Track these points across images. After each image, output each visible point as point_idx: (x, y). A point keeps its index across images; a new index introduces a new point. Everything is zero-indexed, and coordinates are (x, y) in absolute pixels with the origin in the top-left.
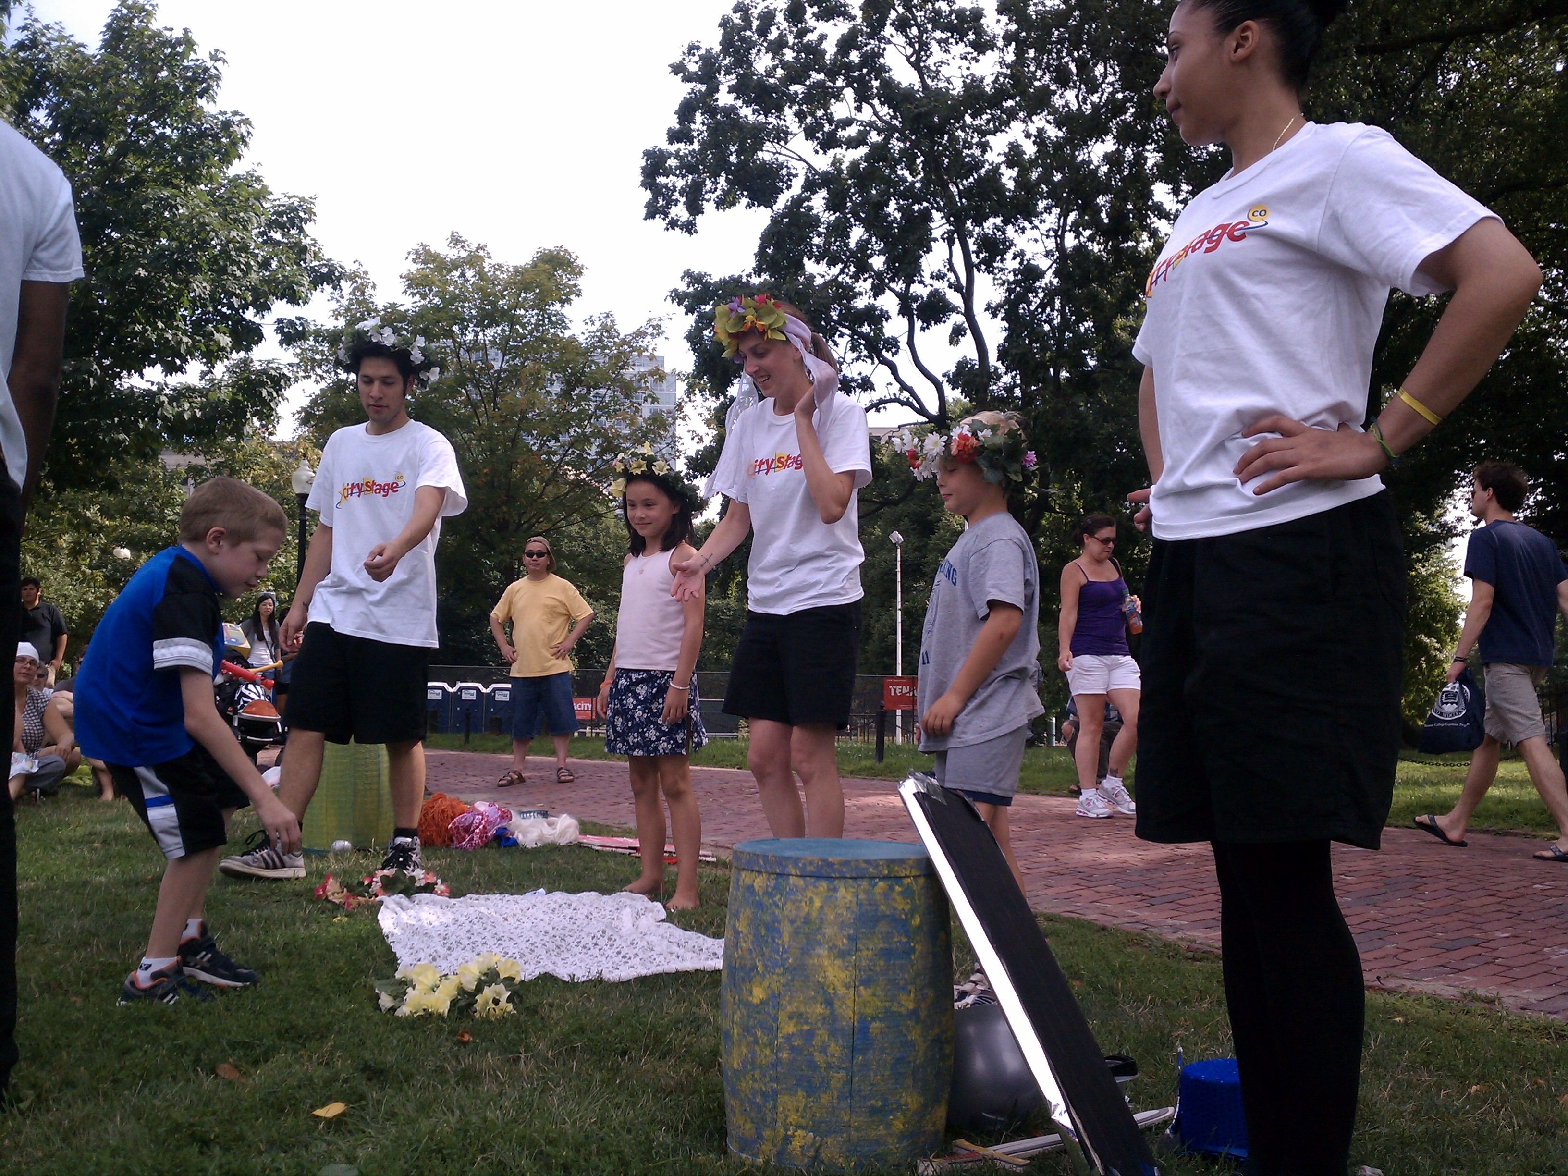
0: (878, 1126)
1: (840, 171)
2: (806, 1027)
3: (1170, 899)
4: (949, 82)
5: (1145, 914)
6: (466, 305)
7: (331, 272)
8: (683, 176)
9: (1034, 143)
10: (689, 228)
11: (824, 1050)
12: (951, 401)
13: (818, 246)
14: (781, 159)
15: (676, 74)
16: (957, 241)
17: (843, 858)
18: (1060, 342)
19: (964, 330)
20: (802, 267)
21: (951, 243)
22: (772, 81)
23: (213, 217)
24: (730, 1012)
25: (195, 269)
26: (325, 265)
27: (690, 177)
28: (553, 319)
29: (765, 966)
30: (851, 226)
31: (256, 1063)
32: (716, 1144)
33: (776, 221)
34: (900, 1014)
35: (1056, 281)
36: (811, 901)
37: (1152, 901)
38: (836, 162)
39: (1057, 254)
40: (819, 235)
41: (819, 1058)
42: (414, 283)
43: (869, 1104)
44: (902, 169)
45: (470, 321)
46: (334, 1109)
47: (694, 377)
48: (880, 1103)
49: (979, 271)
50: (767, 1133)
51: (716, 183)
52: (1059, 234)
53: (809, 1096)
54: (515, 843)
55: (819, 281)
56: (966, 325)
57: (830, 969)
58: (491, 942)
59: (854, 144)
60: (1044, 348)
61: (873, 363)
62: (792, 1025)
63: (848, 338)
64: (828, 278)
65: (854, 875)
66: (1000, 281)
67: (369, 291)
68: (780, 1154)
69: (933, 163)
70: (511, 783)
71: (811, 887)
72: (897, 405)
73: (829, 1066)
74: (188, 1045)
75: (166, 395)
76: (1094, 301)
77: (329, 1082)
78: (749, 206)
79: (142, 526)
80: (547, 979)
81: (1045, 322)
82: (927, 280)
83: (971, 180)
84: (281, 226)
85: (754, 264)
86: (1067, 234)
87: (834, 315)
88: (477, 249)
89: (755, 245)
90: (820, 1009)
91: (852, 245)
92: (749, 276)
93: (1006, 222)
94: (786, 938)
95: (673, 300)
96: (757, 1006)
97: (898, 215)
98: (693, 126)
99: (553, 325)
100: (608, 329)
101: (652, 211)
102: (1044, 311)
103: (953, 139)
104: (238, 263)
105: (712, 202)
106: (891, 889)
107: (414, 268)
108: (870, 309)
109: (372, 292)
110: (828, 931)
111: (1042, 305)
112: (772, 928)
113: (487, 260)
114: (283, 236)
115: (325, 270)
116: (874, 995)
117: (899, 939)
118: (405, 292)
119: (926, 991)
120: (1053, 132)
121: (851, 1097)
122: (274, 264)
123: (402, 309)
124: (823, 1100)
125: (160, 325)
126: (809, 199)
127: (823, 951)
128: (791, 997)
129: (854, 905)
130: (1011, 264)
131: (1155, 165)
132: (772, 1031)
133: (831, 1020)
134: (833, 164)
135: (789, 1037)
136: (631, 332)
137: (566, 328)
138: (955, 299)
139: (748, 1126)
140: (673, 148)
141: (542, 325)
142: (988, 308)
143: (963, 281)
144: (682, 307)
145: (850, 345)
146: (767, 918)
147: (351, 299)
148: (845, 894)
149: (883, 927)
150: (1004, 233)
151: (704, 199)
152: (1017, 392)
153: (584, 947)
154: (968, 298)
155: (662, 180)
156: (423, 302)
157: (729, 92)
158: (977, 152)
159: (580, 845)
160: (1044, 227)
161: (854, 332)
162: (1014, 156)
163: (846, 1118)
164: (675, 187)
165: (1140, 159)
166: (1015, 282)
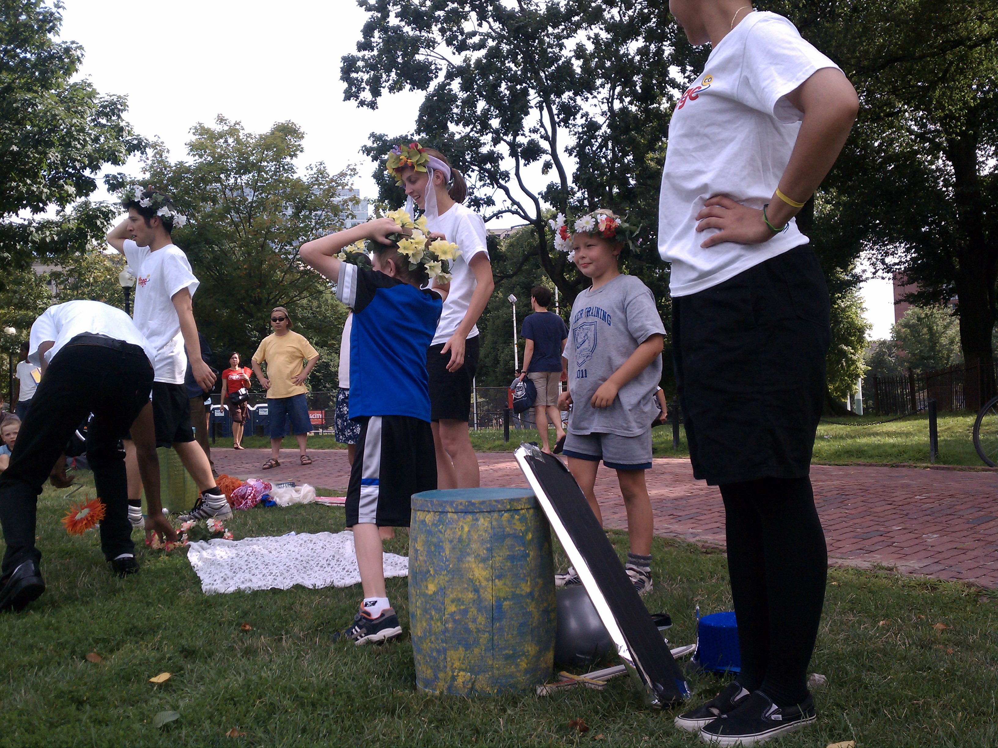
0: (511, 666)
1: (469, 65)
2: (462, 607)
3: (691, 517)
4: (537, 6)
5: (675, 527)
6: (229, 160)
7: (140, 143)
8: (368, 72)
9: (593, 43)
10: (373, 105)
11: (474, 621)
12: (544, 210)
13: (457, 114)
14: (431, 59)
15: (361, 6)
16: (545, 108)
17: (481, 500)
18: (612, 169)
19: (551, 165)
20: (447, 128)
21: (541, 109)
22: (423, 9)
23: (60, 110)
24: (414, 601)
25: (51, 145)
26: (136, 139)
27: (372, 72)
28: (286, 167)
29: (435, 571)
30: (477, 101)
31: (112, 651)
32: (409, 684)
33: (428, 99)
34: (521, 595)
35: (608, 131)
36: (462, 528)
37: (680, 519)
38: (466, 60)
39: (609, 114)
40: (457, 107)
41: (471, 626)
42: (195, 148)
43: (504, 653)
44: (509, 62)
45: (231, 171)
46: (163, 677)
47: (379, 201)
48: (511, 652)
49: (559, 126)
50: (441, 675)
51: (389, 76)
52: (610, 101)
53: (466, 650)
54: (275, 504)
55: (457, 137)
56: (552, 161)
57: (476, 570)
58: (262, 567)
59: (477, 48)
60: (602, 174)
61: (493, 187)
62: (454, 606)
63: (476, 173)
64: (463, 134)
65: (489, 510)
66: (573, 133)
67: (165, 154)
68: (449, 688)
69: (528, 58)
70: (271, 467)
71: (462, 519)
72: (510, 214)
73: (478, 631)
74: (67, 642)
75: (34, 227)
76: (632, 142)
77: (159, 660)
78: (411, 90)
79: (22, 312)
80: (298, 587)
81: (603, 157)
82: (527, 133)
83: (553, 68)
84: (106, 115)
85: (414, 127)
86: (615, 101)
87: (468, 158)
88: (235, 124)
89: (416, 115)
90: (471, 595)
91: (479, 113)
92: (412, 135)
93: (576, 94)
94: (447, 552)
95: (363, 152)
96: (431, 596)
97: (507, 93)
98: (372, 39)
99: (286, 171)
100: (321, 173)
101: (348, 95)
102: (601, 151)
103: (542, 42)
104: (78, 140)
105: (386, 88)
106: (513, 517)
107: (194, 138)
108: (491, 153)
109: (167, 155)
110: (474, 546)
111: (601, 147)
112: (439, 546)
113: (241, 131)
114: (107, 121)
115: (135, 142)
116: (505, 584)
117: (519, 549)
118: (189, 154)
119: (537, 580)
120: (604, 35)
121: (493, 649)
122: (102, 139)
123: (187, 165)
124: (475, 652)
125: (29, 181)
126: (449, 84)
127: (471, 559)
128: (452, 589)
129: (489, 529)
130: (580, 121)
131: (670, 54)
132: (441, 611)
133: (479, 601)
134: (465, 61)
135: (452, 614)
136: (336, 174)
137: (294, 172)
138: (545, 145)
139: (429, 671)
140: (360, 54)
141: (279, 172)
142: (566, 150)
143: (550, 134)
144: (370, 157)
145: (478, 177)
146: (435, 540)
147: (153, 160)
148: (483, 522)
149: (508, 542)
150: (575, 102)
151: (381, 87)
152: (586, 203)
153: (322, 567)
154: (553, 143)
155: (354, 75)
156: (200, 160)
157: (396, 17)
158: (557, 50)
159: (316, 503)
160: (600, 97)
161: (481, 168)
162: (580, 52)
163: (490, 663)
164: (362, 80)
165: (660, 52)
166: (583, 133)
